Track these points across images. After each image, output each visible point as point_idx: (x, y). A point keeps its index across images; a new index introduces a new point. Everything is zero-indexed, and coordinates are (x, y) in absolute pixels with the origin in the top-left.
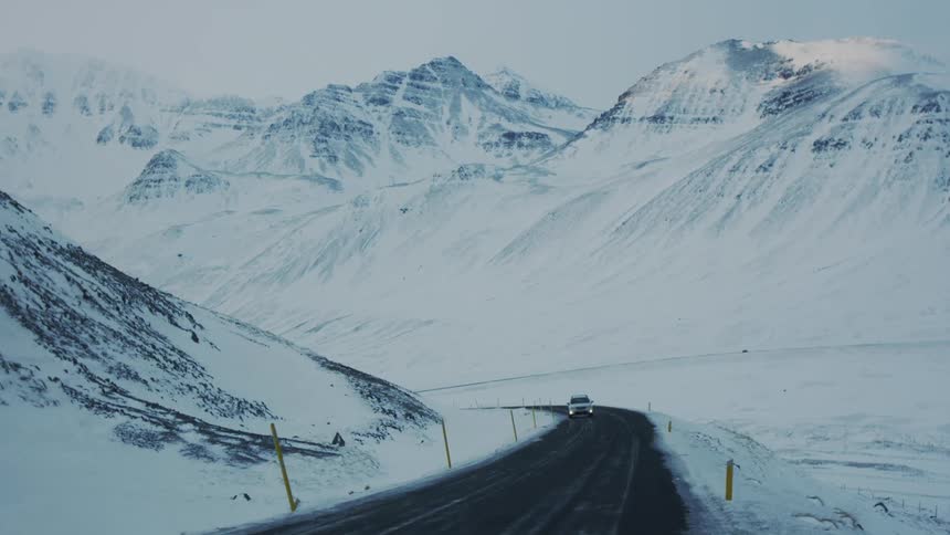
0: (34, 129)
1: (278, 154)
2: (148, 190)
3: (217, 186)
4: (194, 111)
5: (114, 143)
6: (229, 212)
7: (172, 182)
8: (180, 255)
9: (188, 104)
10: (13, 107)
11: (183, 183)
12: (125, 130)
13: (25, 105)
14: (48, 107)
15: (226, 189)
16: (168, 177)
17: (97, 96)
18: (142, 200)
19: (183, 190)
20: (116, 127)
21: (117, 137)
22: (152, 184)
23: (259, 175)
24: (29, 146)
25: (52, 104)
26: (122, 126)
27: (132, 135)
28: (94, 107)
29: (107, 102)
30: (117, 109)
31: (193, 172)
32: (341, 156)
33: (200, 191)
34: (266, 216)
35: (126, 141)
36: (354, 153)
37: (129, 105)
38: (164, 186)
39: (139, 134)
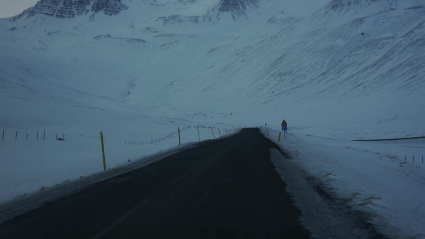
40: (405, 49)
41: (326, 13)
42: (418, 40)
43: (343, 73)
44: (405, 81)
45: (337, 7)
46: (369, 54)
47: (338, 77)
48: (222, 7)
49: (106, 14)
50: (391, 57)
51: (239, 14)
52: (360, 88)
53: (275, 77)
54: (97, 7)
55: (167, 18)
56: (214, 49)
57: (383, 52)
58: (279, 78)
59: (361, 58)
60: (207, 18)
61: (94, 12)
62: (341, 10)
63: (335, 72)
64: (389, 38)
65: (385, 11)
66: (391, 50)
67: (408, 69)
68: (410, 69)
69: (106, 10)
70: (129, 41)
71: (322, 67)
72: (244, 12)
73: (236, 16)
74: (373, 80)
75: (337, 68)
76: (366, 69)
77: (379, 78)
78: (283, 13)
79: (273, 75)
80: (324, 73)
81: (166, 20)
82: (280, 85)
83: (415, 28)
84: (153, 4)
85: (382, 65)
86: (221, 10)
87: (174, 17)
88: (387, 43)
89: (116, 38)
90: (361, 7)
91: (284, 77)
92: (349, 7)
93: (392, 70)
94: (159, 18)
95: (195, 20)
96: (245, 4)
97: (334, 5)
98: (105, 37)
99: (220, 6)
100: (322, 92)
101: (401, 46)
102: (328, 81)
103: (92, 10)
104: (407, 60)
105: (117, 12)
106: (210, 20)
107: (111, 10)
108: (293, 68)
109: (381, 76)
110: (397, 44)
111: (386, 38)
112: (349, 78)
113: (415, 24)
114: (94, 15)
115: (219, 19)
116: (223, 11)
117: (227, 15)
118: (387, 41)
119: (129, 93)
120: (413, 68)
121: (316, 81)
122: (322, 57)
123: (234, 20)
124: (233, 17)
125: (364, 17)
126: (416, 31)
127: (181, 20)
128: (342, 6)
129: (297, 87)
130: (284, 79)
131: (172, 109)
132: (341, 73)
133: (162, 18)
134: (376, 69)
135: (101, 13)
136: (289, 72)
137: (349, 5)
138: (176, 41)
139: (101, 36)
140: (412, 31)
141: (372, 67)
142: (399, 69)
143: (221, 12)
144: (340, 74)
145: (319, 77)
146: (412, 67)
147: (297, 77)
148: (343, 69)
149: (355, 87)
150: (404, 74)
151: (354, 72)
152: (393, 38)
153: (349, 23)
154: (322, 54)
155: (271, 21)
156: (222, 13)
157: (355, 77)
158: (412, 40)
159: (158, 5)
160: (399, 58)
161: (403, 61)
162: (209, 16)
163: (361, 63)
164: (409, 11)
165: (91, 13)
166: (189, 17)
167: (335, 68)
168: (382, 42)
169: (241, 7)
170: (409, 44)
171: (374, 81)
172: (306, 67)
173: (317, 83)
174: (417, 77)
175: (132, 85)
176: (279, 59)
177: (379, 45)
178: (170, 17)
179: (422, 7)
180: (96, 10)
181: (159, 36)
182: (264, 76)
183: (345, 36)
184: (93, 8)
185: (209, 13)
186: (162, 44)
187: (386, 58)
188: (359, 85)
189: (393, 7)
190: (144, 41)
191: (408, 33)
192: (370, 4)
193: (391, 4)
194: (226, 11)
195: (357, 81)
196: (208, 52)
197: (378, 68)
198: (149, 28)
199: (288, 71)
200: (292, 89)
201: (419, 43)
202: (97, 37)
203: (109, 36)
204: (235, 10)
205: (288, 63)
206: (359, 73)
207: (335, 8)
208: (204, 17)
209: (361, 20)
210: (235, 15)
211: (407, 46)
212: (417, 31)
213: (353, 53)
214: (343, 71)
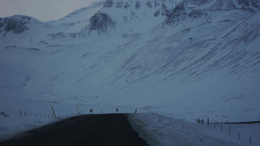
0: (133, 13)
1: (225, 4)
2: (174, 19)
3: (202, 15)
4: (187, 3)
5: (160, 16)
6: (209, 23)
7: (184, 15)
8: (191, 38)
9: (185, 2)
10: (126, 7)
11: (188, 15)
12: (164, 11)
13: (130, 6)
14: (138, 6)
15: (206, 16)
16: (182, 13)
17: (154, 2)
18: (172, 23)
19: (188, 18)
20: (160, 11)
21: (161, 13)
22: (176, 16)
23: (219, 10)
24: (131, 19)
25: (139, 5)
26: (162, 10)
27: (166, 13)
28: (153, 5)
29: (157, 3)
30: (161, 5)
31: (191, 11)
32: (250, 3)
33: (195, 17)
34: (226, 22)
35: (164, 15)
36: (254, 2)
37: (164, 3)
38: (180, 17)
39: (169, 12)
40: (225, 46)
41: (163, 27)
42: (234, 40)
43: (179, 65)
44: (230, 69)
45: (170, 22)
46: (198, 51)
47: (175, 68)
48: (91, 27)
49: (14, 32)
50: (215, 53)
51: (103, 32)
52: (194, 75)
53: (129, 70)
54: (8, 28)
55: (55, 35)
56: (86, 54)
57: (208, 50)
58: (131, 71)
59: (192, 55)
60: (81, 34)
61: (6, 31)
62: (173, 24)
63: (173, 65)
64: (212, 39)
65: (205, 24)
66: (214, 47)
67: (229, 60)
68: (232, 60)
69: (14, 30)
70: (28, 50)
71: (163, 62)
72: (106, 30)
73: (101, 33)
74: (204, 69)
75: (174, 62)
76: (196, 62)
77: (208, 68)
78: (132, 30)
79: (127, 69)
80: (165, 66)
81: (54, 36)
82: (132, 75)
83: (230, 32)
84: (46, 26)
85: (208, 59)
86: (91, 29)
87: (59, 34)
88: (211, 43)
89: (20, 48)
90: (187, 22)
91: (135, 70)
92: (179, 22)
93: (217, 62)
94: (49, 35)
95: (74, 36)
96: (107, 25)
97: (168, 21)
98: (12, 47)
99: (90, 26)
100: (164, 79)
101: (222, 44)
102: (167, 72)
103: (5, 30)
104: (228, 54)
105: (22, 32)
106: (83, 36)
107: (18, 30)
108: (141, 64)
109: (209, 67)
110: (218, 43)
111: (209, 40)
112: (184, 69)
113: (230, 30)
114: (6, 33)
115: (89, 35)
116: (93, 30)
117: (95, 32)
118: (210, 42)
119: (25, 84)
120: (234, 59)
121: (159, 72)
122: (162, 55)
123: (100, 35)
124: (99, 33)
125: (190, 28)
126: (231, 34)
127: (64, 36)
128: (174, 22)
129: (145, 77)
130: (135, 72)
131: (54, 95)
132: (178, 65)
133: (51, 35)
134: (205, 61)
135: (11, 33)
136: (139, 66)
137: (178, 21)
138: (61, 50)
139: (10, 46)
140: (228, 34)
141: (202, 60)
142: (223, 61)
143: (91, 30)
144: (177, 66)
145: (161, 69)
146: (233, 59)
147: (145, 69)
148: (178, 63)
149: (190, 75)
150: (228, 64)
151: (188, 65)
152: (215, 39)
153: (179, 32)
154: (163, 53)
155: (124, 36)
156: (91, 31)
157: (189, 68)
158: (230, 40)
159: (49, 27)
160: (221, 53)
161: (225, 55)
162: (83, 33)
163: (193, 58)
164: (221, 23)
165: (4, 32)
166: (69, 34)
167: (172, 62)
168: (207, 42)
169: (104, 27)
170: (228, 43)
171: (204, 70)
172: (151, 63)
173: (160, 73)
174: (238, 66)
175: (28, 79)
176: (131, 58)
177: (205, 44)
178: (56, 34)
179: (230, 20)
180: (7, 30)
181: (48, 46)
182: (120, 70)
183: (178, 40)
184: (5, 29)
185: (83, 31)
186: (51, 51)
187: (212, 53)
188: (193, 74)
190: (38, 50)
191: (226, 35)
192: (192, 20)
193: (207, 20)
194: (94, 29)
195: (191, 71)
196: (82, 56)
197: (206, 60)
198: (42, 42)
199: (138, 66)
200: (142, 78)
201: (235, 42)
202: (7, 48)
203: (15, 47)
204: (100, 29)
205: (138, 61)
206: (191, 64)
207: (169, 23)
208: (79, 34)
209: (188, 30)
210: (100, 32)
211: (226, 44)
212: (233, 34)
213: (186, 51)
214: (179, 64)
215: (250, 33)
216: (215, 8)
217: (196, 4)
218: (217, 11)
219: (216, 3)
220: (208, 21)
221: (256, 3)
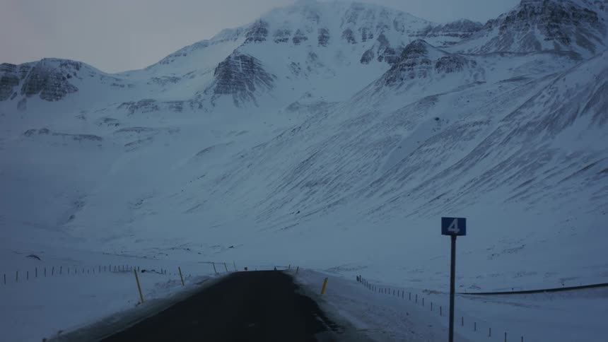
0: (313, 56)
1: (516, 40)
2: (403, 73)
3: (465, 65)
4: (435, 33)
5: (375, 61)
6: (479, 83)
7: (424, 65)
8: (437, 119)
9: (430, 30)
10: (296, 41)
11: (433, 65)
12: (382, 51)
13: (306, 39)
14: (323, 39)
15: (473, 67)
16: (421, 61)
17: (359, 30)
18: (398, 82)
19: (433, 71)
20: (375, 50)
21: (376, 57)
22: (406, 68)
23: (502, 54)
24: (309, 68)
25: (326, 37)
26: (380, 49)
27: (387, 55)
28: (358, 37)
29: (368, 33)
30: (376, 36)
31: (441, 55)
32: (573, 38)
33: (449, 70)
34: (515, 82)
35: (383, 60)
36: (583, 35)
37: (383, 33)
38: (417, 69)
39: (394, 53)
40: (509, 138)
41: (378, 90)
42: (529, 124)
43: (411, 179)
44: (515, 190)
45: (394, 81)
46: (451, 148)
47: (402, 185)
48: (218, 87)
49: (43, 98)
50: (487, 152)
51: (244, 98)
52: (441, 201)
53: (301, 188)
54: (30, 89)
55: (136, 104)
56: (206, 150)
57: (472, 145)
58: (307, 189)
59: (437, 155)
60: (196, 103)
61: (25, 95)
62: (401, 85)
63: (396, 178)
64: (481, 123)
65: (469, 86)
66: (485, 140)
67: (516, 169)
68: (521, 168)
69: (42, 93)
70: (76, 139)
71: (376, 171)
72: (252, 96)
73: (240, 101)
74: (461, 188)
75: (400, 171)
76: (447, 172)
77: (470, 185)
78: (310, 95)
79: (297, 186)
80: (379, 180)
81: (133, 107)
82: (310, 199)
83: (521, 107)
84: (114, 84)
85: (472, 165)
86: (217, 91)
87: (146, 103)
88: (478, 130)
89: (57, 134)
90: (432, 79)
91: (316, 188)
92: (412, 80)
93: (490, 173)
94: (124, 104)
95: (178, 106)
96: (254, 83)
97: (389, 78)
98: (40, 132)
99: (216, 85)
100: (377, 210)
101: (501, 135)
102: (385, 193)
103: (22, 94)
104: (514, 155)
105: (61, 96)
106: (201, 106)
107: (51, 92)
108: (329, 174)
109: (473, 183)
110: (495, 132)
111: (476, 123)
112: (421, 186)
113: (521, 101)
114: (24, 100)
115: (214, 105)
116: (221, 93)
117: (226, 100)
118: (477, 127)
119: (72, 217)
120: (526, 168)
121: (367, 193)
122: (374, 155)
123: (237, 106)
124: (236, 102)
125: (437, 95)
126: (522, 110)
127: (156, 106)
128: (402, 79)
129: (336, 203)
130: (315, 192)
131: (137, 241)
132: (407, 178)
133: (128, 104)
134: (464, 171)
135: (36, 98)
136: (324, 180)
137: (413, 78)
138: (149, 139)
139: (34, 130)
140: (516, 112)
141: (457, 168)
142: (502, 171)
143: (216, 95)
144: (405, 180)
145: (371, 185)
146: (523, 167)
147: (336, 187)
148: (409, 174)
149: (432, 201)
150: (511, 178)
151: (427, 179)
152: (488, 122)
153: (414, 104)
154: (375, 151)
155: (293, 107)
156: (219, 97)
157: (430, 186)
158: (519, 124)
159: (123, 86)
160: (499, 153)
161: (506, 158)
162: (199, 100)
163: (440, 163)
164: (505, 84)
165: (20, 97)
166: (168, 103)
167: (396, 172)
168: (470, 129)
169: (247, 87)
170: (515, 131)
171: (462, 191)
172: (350, 172)
173: (368, 196)
174: (533, 182)
175: (78, 205)
176: (307, 160)
177: (465, 134)
178: (139, 103)
179: (525, 78)
180: (27, 94)
181: (122, 130)
182: (283, 188)
183: (409, 122)
184: (24, 90)
185: (200, 96)
186: (128, 143)
187: (479, 152)
188: (438, 198)
189: (480, 79)
190: (99, 139)
191: (512, 114)
192: (443, 76)
193: (476, 76)
194: (226, 93)
195: (435, 191)
196: (197, 155)
197: (467, 169)
198: (107, 120)
199: (322, 179)
200: (329, 206)
201: (530, 128)
202: (29, 133)
203: (47, 131)
204: (239, 92)
205: (322, 167)
206: (436, 177)
207: (391, 83)
208: (192, 103)
209: (433, 99)
210: (238, 99)
211: (511, 134)
212: (526, 111)
213: (425, 148)
214: (410, 176)
215: (562, 111)
216: (493, 50)
217: (456, 35)
218: (499, 56)
219: (497, 38)
220: (478, 80)
221: (586, 37)
